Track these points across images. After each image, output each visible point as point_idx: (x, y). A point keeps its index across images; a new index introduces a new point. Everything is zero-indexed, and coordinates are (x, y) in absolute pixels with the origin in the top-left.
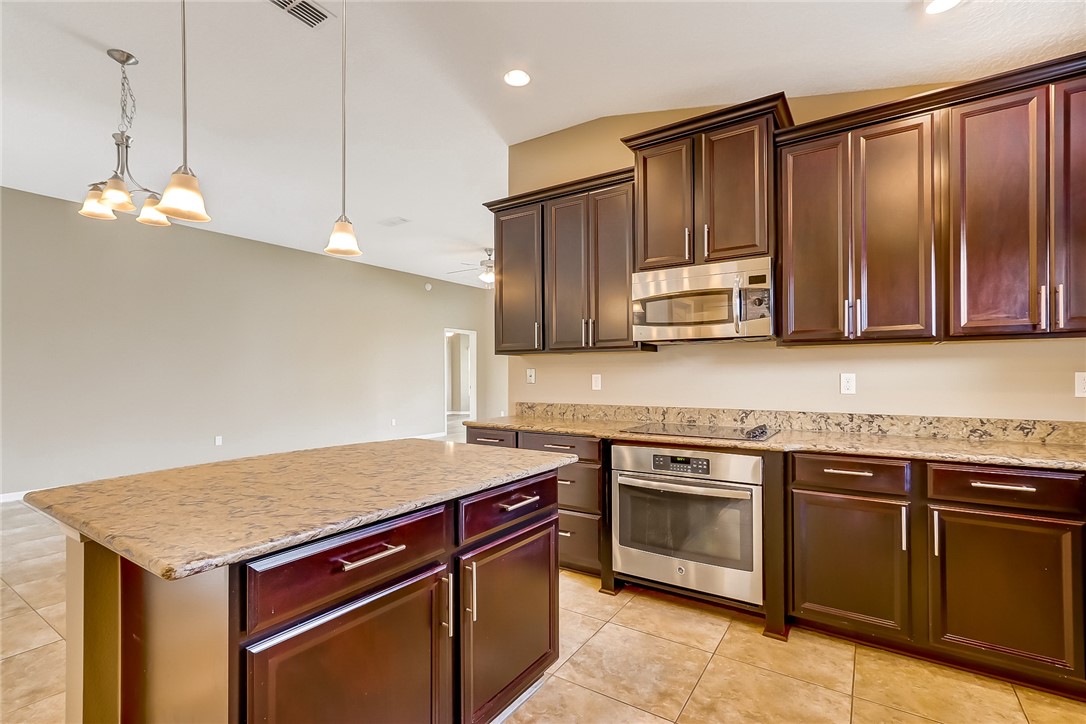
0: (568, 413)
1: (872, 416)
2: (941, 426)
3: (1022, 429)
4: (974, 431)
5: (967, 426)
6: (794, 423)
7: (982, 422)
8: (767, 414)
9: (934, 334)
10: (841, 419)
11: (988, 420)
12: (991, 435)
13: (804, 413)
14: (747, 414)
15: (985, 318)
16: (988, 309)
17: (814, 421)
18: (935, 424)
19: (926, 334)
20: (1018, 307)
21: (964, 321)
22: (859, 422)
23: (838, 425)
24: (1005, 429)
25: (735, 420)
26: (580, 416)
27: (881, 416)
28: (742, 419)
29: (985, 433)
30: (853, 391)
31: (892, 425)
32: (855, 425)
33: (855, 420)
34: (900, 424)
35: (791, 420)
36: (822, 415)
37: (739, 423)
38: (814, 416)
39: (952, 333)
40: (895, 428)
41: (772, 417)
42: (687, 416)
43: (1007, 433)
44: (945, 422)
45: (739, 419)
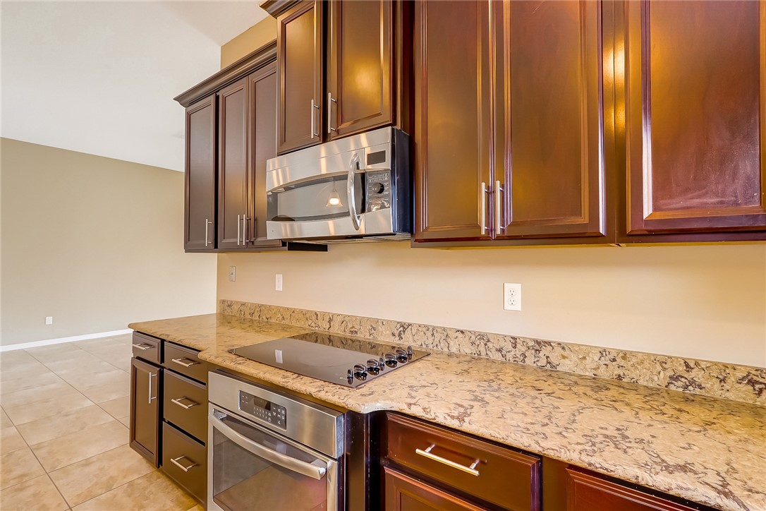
0: (255, 314)
1: (538, 343)
2: (628, 365)
3: (752, 383)
4: (675, 378)
5: (665, 369)
6: (452, 343)
7: (687, 365)
8: (424, 329)
9: (602, 230)
10: (502, 344)
11: (697, 364)
12: (700, 387)
13: (462, 332)
14: (404, 327)
15: (682, 204)
16: (687, 190)
17: (473, 343)
18: (619, 360)
19: (590, 231)
20: (739, 185)
21: (647, 210)
22: (524, 349)
23: (500, 350)
24: (723, 380)
25: (393, 335)
26: (264, 317)
27: (549, 343)
28: (400, 335)
29: (692, 382)
30: (518, 307)
31: (564, 357)
32: (518, 353)
33: (518, 346)
34: (574, 358)
35: (449, 340)
36: (481, 336)
37: (397, 338)
38: (473, 337)
39: (629, 229)
40: (567, 361)
41: (429, 334)
42: (350, 326)
43: (727, 386)
44: (634, 360)
45: (397, 333)
